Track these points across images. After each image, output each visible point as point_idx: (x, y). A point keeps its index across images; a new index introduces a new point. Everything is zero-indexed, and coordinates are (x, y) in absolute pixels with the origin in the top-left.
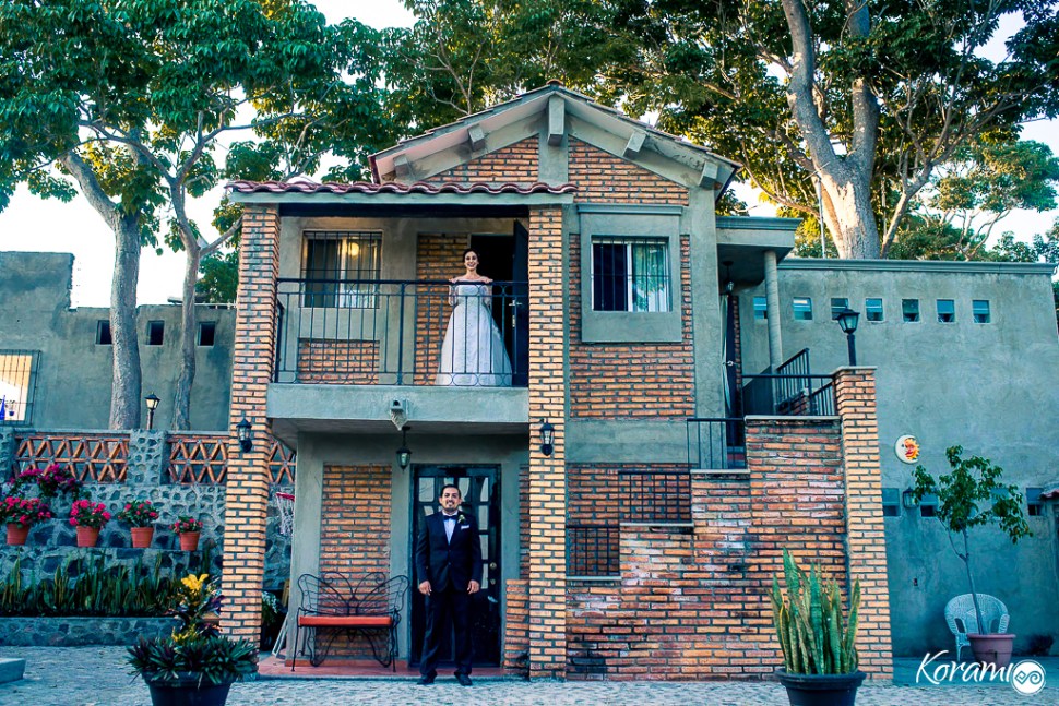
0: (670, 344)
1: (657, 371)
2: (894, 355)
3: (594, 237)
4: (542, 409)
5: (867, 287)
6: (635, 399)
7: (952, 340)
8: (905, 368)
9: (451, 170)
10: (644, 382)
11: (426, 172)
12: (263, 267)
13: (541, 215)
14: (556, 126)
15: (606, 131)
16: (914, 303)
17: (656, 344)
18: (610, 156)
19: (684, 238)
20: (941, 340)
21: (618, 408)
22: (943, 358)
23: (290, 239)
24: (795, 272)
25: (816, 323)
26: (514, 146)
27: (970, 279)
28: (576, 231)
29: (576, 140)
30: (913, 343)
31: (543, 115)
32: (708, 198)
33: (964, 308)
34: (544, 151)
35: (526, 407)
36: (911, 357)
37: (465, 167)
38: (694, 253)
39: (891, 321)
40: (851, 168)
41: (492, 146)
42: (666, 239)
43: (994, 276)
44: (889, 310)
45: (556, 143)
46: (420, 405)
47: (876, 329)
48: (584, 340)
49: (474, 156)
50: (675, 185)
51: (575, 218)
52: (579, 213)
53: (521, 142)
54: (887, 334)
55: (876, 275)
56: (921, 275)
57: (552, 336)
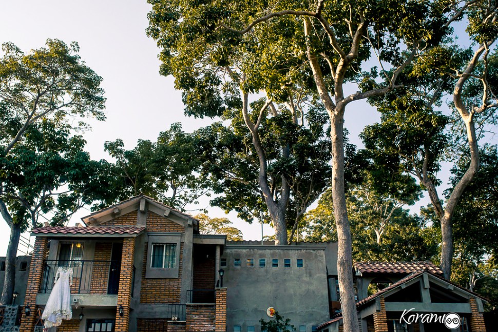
0: (174, 278)
1: (169, 287)
2: (268, 278)
3: (153, 243)
4: (121, 302)
5: (261, 255)
6: (161, 297)
7: (289, 273)
8: (272, 283)
9: (109, 221)
10: (165, 291)
11: (100, 222)
12: (39, 257)
13: (127, 240)
14: (142, 208)
15: (160, 208)
16: (276, 260)
17: (170, 279)
18: (160, 216)
19: (182, 244)
20: (285, 273)
21: (156, 300)
22: (285, 279)
23: (54, 244)
24: (236, 250)
25: (242, 268)
26: (130, 213)
27: (296, 252)
28: (147, 241)
29: (149, 211)
30: (275, 274)
31: (138, 204)
32: (191, 230)
33: (293, 261)
34: (139, 215)
35: (117, 301)
36: (274, 279)
37: (113, 220)
38: (184, 248)
39: (268, 267)
40: (278, 206)
41: (123, 213)
42: (176, 244)
43: (305, 251)
44: (268, 263)
45: (143, 212)
46: (84, 301)
47: (263, 269)
48: (146, 277)
49: (117, 217)
50: (180, 226)
51: (147, 237)
52: (149, 236)
53: (132, 212)
54: (267, 271)
55: (264, 251)
56: (279, 250)
57: (126, 278)
